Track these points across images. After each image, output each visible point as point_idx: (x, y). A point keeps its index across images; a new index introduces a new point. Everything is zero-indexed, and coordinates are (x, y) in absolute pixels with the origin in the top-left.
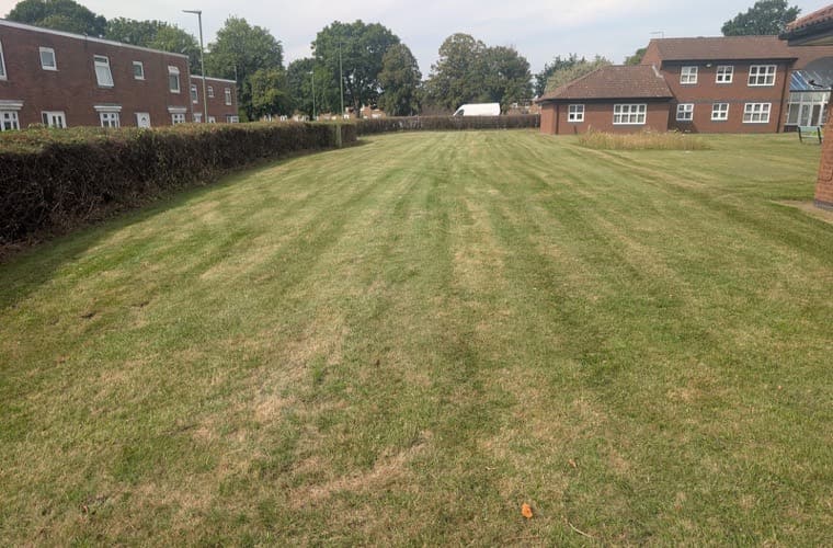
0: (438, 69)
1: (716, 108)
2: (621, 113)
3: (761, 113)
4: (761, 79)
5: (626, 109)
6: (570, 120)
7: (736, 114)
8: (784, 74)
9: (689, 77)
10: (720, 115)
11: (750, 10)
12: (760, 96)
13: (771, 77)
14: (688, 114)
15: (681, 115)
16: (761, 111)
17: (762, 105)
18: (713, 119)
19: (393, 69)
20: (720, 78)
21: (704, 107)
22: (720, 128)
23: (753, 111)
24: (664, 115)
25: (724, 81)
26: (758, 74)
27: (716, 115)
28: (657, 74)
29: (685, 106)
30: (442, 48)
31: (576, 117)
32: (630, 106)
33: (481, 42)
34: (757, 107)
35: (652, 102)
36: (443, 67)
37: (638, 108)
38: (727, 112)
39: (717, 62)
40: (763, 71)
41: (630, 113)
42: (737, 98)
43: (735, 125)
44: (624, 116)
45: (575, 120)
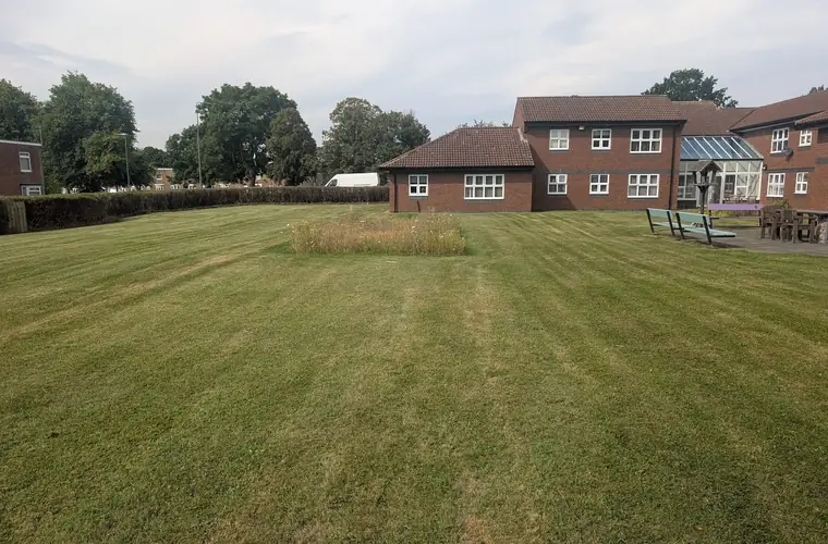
0: (331, 135)
1: (595, 179)
2: (474, 185)
3: (648, 186)
4: (646, 145)
5: (479, 181)
6: (411, 194)
7: (619, 187)
8: (672, 139)
9: (559, 141)
10: (600, 188)
11: (666, 80)
12: (646, 165)
13: (657, 143)
14: (561, 186)
15: (553, 188)
16: (648, 184)
17: (649, 176)
18: (591, 192)
19: (281, 135)
20: (597, 144)
21: (580, 179)
22: (601, 204)
23: (638, 183)
24: (525, 188)
25: (601, 147)
26: (641, 140)
27: (595, 188)
28: (522, 138)
29: (558, 176)
30: (335, 113)
31: (420, 190)
32: (484, 176)
33: (376, 107)
34: (643, 179)
35: (511, 171)
36: (336, 133)
37: (494, 180)
38: (607, 184)
39: (591, 125)
40: (646, 135)
41: (484, 185)
42: (619, 168)
43: (617, 200)
44: (477, 189)
45: (418, 194)
